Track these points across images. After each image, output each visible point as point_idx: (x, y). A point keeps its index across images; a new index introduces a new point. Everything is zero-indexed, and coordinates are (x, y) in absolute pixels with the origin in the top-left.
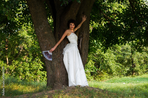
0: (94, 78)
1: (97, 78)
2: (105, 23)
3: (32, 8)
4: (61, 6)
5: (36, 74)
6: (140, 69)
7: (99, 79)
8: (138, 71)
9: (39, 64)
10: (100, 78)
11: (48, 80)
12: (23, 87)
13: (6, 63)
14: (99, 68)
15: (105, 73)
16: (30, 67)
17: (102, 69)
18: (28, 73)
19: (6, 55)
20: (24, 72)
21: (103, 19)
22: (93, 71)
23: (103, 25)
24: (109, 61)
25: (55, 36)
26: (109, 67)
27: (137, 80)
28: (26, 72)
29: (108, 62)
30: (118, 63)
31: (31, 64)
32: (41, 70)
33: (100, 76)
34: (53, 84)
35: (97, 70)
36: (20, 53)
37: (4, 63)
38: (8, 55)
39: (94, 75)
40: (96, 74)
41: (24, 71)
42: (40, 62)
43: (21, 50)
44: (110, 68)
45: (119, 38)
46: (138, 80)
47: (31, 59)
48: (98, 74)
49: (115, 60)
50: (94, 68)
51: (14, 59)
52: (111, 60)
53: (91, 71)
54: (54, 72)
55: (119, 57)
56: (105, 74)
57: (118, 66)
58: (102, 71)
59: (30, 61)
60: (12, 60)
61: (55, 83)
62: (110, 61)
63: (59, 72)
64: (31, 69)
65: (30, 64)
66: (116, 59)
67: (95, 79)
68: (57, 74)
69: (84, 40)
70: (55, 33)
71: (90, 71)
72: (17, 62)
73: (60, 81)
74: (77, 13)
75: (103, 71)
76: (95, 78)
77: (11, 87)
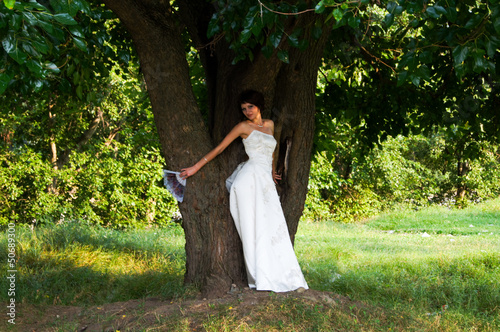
0: (331, 208)
1: (341, 207)
2: (365, 73)
3: (148, 55)
4: (233, 63)
5: (144, 196)
6: (483, 179)
7: (348, 212)
8: (476, 186)
9: (155, 165)
10: (351, 206)
11: (190, 267)
12: (109, 256)
13: (50, 160)
14: (346, 178)
15: (368, 191)
16: (126, 173)
17: (356, 181)
18: (118, 194)
19: (50, 135)
20: (106, 189)
21: (358, 63)
22: (328, 188)
23: (359, 79)
24: (382, 155)
25: (211, 136)
26: (380, 173)
27: (469, 222)
28: (112, 190)
29: (379, 157)
30: (410, 162)
31: (130, 164)
32: (161, 184)
33: (350, 201)
34: (205, 280)
35: (340, 184)
36: (95, 127)
37: (43, 160)
38: (55, 133)
39: (333, 198)
40: (338, 194)
41: (108, 187)
42: (159, 157)
43: (98, 120)
44: (384, 178)
45: (409, 114)
46: (473, 222)
47: (130, 148)
48: (345, 195)
49: (401, 150)
50: (331, 176)
51: (75, 147)
52: (390, 149)
53: (323, 186)
54: (207, 242)
55: (413, 141)
56: (368, 196)
57: (412, 171)
58: (356, 187)
59: (126, 155)
60: (68, 152)
61: (209, 276)
62: (386, 153)
63: (222, 244)
64: (130, 179)
65: (126, 165)
66: (406, 148)
67: (335, 211)
68: (215, 251)
69: (296, 148)
70: (213, 127)
71: (319, 186)
72: (84, 158)
73: (223, 273)
74: (278, 70)
75: (360, 185)
76: (336, 207)
77: (71, 256)
